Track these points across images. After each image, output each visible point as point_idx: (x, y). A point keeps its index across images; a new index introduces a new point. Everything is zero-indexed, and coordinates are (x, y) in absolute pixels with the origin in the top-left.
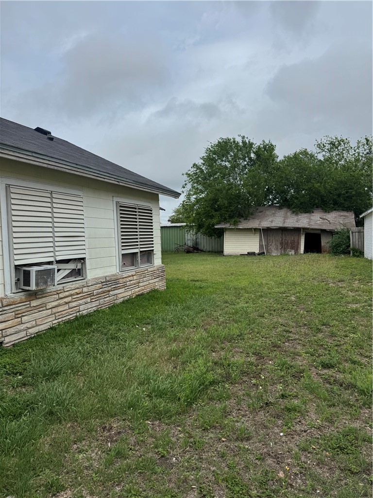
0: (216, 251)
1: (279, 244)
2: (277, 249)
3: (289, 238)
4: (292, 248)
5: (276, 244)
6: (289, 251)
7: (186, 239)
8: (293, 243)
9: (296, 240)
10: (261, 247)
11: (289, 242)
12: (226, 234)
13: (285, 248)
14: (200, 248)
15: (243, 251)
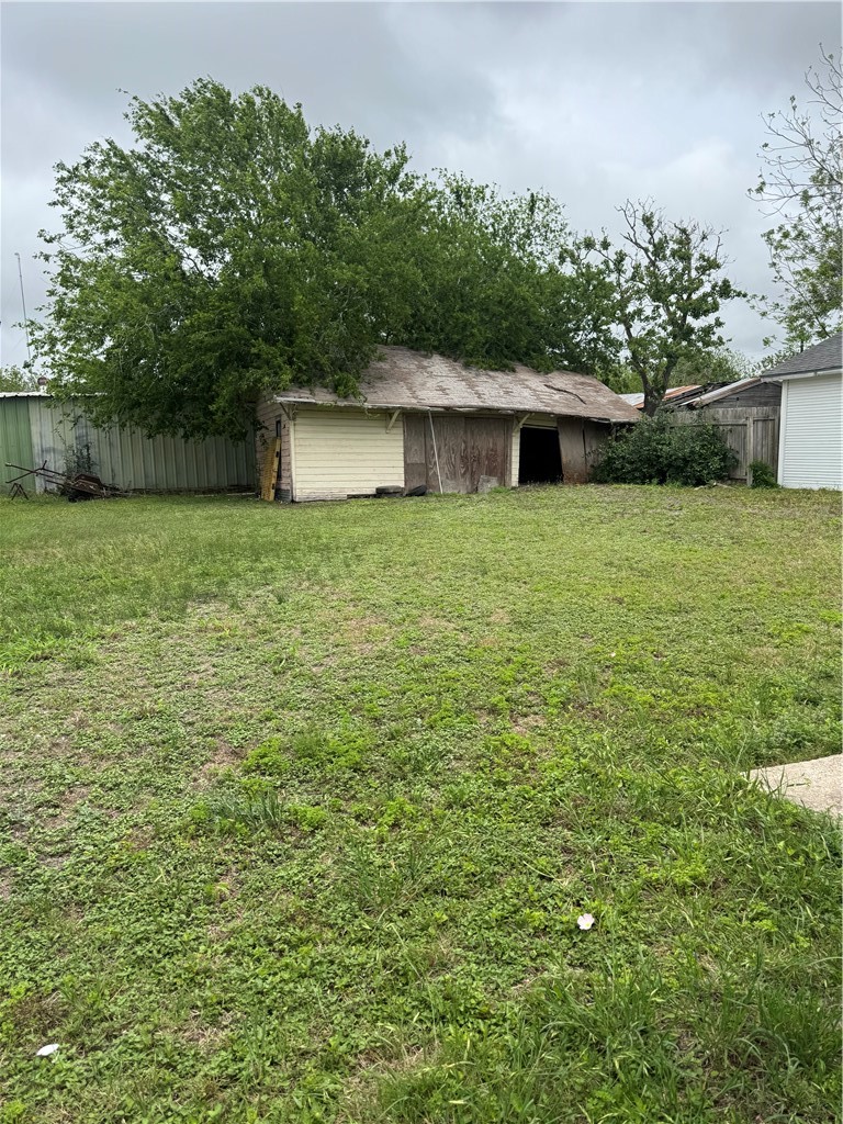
0: (163, 486)
1: (458, 461)
2: (453, 475)
3: (484, 442)
4: (491, 472)
5: (449, 462)
6: (484, 481)
7: (37, 449)
8: (492, 457)
9: (499, 448)
10: (409, 469)
11: (484, 453)
12: (298, 428)
13: (473, 474)
14: (106, 479)
15: (362, 484)
